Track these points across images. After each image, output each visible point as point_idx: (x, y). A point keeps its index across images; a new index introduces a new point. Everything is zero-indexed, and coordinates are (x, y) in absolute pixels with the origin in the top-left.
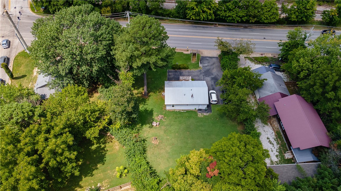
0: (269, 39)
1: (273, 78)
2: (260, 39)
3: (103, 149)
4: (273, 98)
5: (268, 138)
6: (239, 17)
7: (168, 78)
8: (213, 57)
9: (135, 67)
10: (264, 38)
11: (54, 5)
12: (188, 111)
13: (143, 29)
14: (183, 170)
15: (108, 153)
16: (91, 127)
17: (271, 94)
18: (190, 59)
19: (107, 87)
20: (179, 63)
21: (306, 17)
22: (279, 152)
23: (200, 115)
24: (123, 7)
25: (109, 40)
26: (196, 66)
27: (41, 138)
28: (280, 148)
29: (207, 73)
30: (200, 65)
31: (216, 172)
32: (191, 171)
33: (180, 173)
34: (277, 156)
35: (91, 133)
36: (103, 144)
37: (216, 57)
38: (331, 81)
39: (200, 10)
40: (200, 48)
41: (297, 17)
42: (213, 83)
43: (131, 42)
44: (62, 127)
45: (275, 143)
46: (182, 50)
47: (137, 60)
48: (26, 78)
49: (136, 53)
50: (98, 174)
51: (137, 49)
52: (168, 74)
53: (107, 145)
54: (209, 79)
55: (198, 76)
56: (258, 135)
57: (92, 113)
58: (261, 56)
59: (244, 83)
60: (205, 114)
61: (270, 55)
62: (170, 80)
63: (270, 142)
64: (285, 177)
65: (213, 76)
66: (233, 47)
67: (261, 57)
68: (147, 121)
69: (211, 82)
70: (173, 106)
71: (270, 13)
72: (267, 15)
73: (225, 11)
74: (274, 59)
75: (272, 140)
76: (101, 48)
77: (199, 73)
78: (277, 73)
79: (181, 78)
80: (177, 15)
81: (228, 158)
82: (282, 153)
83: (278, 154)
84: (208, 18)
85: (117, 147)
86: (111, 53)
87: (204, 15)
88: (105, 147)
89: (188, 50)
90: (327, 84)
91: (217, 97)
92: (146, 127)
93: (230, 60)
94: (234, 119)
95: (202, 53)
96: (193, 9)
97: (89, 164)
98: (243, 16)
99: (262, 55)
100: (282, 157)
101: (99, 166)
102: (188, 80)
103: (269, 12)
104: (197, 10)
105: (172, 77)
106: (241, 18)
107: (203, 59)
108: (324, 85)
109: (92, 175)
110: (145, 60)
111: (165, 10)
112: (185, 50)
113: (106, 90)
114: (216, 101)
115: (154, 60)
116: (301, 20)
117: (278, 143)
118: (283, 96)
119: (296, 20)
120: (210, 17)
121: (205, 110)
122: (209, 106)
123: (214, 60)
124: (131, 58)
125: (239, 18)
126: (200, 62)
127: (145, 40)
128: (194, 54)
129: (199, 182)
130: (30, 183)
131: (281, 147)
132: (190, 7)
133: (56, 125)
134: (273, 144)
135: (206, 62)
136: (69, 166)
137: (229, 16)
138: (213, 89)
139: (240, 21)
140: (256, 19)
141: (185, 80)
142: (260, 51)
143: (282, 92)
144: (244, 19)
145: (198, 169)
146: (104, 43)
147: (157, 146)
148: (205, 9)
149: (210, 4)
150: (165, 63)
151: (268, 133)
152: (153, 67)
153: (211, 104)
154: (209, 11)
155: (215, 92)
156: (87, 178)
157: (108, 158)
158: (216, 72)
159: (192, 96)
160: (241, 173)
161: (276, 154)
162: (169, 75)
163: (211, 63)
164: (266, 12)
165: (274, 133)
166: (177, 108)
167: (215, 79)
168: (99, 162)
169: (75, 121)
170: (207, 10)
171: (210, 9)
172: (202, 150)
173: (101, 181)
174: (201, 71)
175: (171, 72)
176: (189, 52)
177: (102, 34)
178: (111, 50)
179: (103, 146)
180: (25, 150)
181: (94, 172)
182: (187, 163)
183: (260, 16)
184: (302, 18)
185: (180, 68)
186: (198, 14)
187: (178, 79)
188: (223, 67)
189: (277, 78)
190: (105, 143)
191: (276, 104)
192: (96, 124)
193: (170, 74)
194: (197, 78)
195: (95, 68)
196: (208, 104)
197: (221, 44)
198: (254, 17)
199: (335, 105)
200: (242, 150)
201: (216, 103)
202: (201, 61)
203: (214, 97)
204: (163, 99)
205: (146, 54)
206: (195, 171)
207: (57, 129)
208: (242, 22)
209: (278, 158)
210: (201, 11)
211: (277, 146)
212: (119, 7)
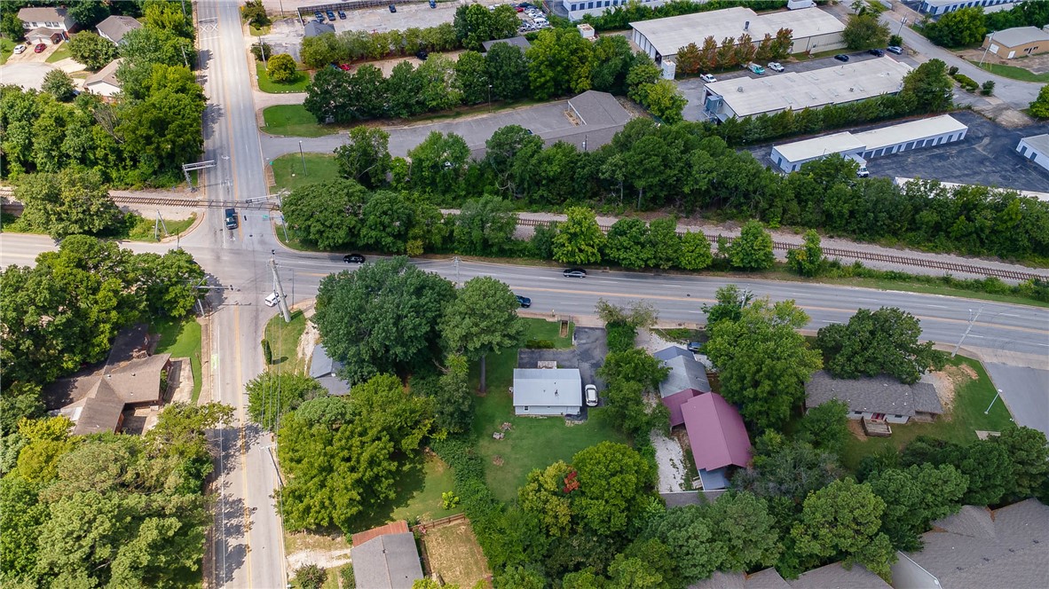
0: (696, 297)
1: (686, 366)
2: (679, 296)
3: (420, 470)
4: (681, 398)
5: (671, 460)
6: (642, 259)
7: (520, 364)
8: (597, 329)
9: (472, 349)
10: (688, 295)
12: (550, 418)
13: (484, 298)
14: (535, 485)
15: (428, 478)
16: (407, 435)
17: (678, 391)
18: (558, 331)
19: (423, 378)
20: (539, 338)
21: (756, 261)
22: (685, 479)
23: (568, 423)
24: (443, 237)
25: (436, 311)
26: (568, 343)
27: (356, 441)
28: (687, 473)
29: (585, 355)
30: (574, 342)
31: (575, 484)
32: (546, 486)
33: (531, 488)
34: (680, 485)
35: (409, 443)
36: (420, 464)
37: (602, 329)
38: (748, 372)
39: (575, 248)
40: (574, 312)
41: (742, 260)
42: (593, 373)
43: (466, 314)
44: (380, 428)
45: (681, 467)
46: (544, 315)
47: (475, 339)
48: (287, 362)
49: (474, 330)
50: (414, 504)
51: (477, 325)
53: (426, 465)
54: (586, 365)
55: (569, 360)
56: (653, 453)
57: (411, 414)
58: (678, 327)
59: (634, 372)
60: (576, 422)
61: (694, 327)
62: (522, 366)
63: (674, 465)
65: (594, 361)
66: (628, 313)
67: (679, 329)
68: (485, 432)
69: (588, 370)
70: (526, 408)
71: (695, 255)
72: (689, 257)
73: (618, 250)
74: (700, 332)
75: (677, 462)
76: (424, 321)
77: (571, 355)
78: (697, 357)
79: (540, 363)
80: (537, 252)
81: (590, 467)
82: (690, 480)
83: (683, 481)
84: (589, 260)
85: (441, 469)
86: (437, 328)
87: (582, 256)
88: (423, 468)
89: (554, 316)
90: (745, 378)
91: (597, 396)
92: (484, 442)
93: (620, 335)
94: (619, 429)
95: (578, 321)
96: (564, 245)
97: (402, 491)
98: (649, 259)
99: (680, 325)
100: (688, 486)
101: (415, 494)
102: (551, 368)
103: (692, 252)
104: (570, 248)
105: (525, 361)
106: (646, 261)
107: (578, 331)
108: (742, 379)
109: (407, 506)
110: (486, 339)
111: (516, 242)
112: (548, 316)
113: (422, 382)
114: (595, 402)
115: (499, 339)
116: (749, 265)
117: (685, 467)
118: (696, 393)
119: (741, 265)
120: (592, 260)
121: (577, 416)
122: (584, 408)
123: (598, 332)
124: (466, 338)
125: (641, 263)
126: (575, 337)
127: (487, 312)
128: (565, 323)
129: (555, 498)
131: (689, 473)
132: (558, 242)
133: (371, 428)
134: (678, 468)
135: (584, 336)
136: (385, 483)
137: (624, 259)
138: (593, 383)
139: (643, 266)
140: (670, 264)
141: (546, 367)
142: (677, 319)
143: (697, 389)
144: (651, 263)
145: (555, 483)
146: (429, 315)
147: (501, 467)
148: (583, 247)
149: (591, 239)
150: (515, 342)
151: (673, 452)
152: (496, 348)
153: (588, 406)
154: (590, 250)
155: (594, 387)
156: (400, 509)
157: (428, 481)
158: (600, 354)
159: (556, 393)
160: (604, 483)
161: (679, 483)
162: (521, 358)
163: (592, 339)
164: (688, 251)
165: (682, 452)
166: (531, 412)
167: (596, 365)
168: (415, 490)
169: (392, 424)
170: (587, 248)
171: (593, 247)
172: (561, 462)
173: (420, 513)
174: (574, 351)
175: (525, 353)
176: (555, 319)
177: (426, 303)
178: (437, 324)
179: (419, 467)
180: (341, 455)
181: (409, 502)
182: (541, 478)
183: (678, 258)
184: (750, 262)
185: (539, 347)
186: (573, 254)
187: (535, 366)
188: (611, 345)
189: (692, 365)
190: (421, 462)
191: (683, 406)
192: (414, 431)
193: (523, 356)
194: (567, 363)
195: (413, 350)
196: (581, 406)
197: (607, 311)
198: (668, 260)
199: (758, 407)
201: (595, 404)
202: (575, 334)
203: (592, 396)
204: (510, 397)
205: (488, 331)
206: (551, 485)
207: (372, 433)
208: (647, 268)
209: (681, 488)
210: (577, 250)
211: (683, 471)
212: (437, 239)
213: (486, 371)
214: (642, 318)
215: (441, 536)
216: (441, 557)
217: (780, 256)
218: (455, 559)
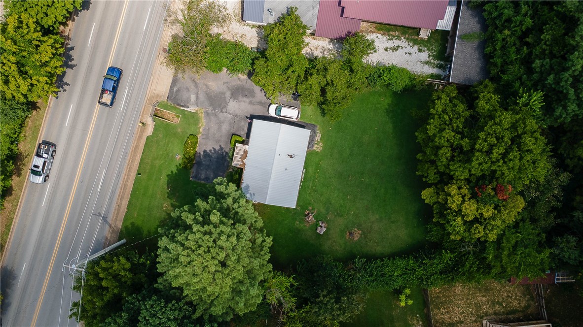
5: (386, 49)
18: (168, 124)
22: (415, 44)
23: (316, 147)
26: (192, 118)
28: (406, 39)
29: (216, 102)
30: (192, 109)
34: (420, 51)
42: (247, 100)
45: (397, 42)
46: (140, 137)
52: (204, 180)
60: (318, 139)
63: (394, 49)
65: (228, 94)
69: (242, 103)
75: (390, 44)
77: (213, 118)
79: (236, 162)
82: (417, 39)
83: (416, 47)
89: (145, 125)
95: (159, 96)
100: (423, 44)
102: (246, 152)
107: (175, 100)
112: (142, 131)
117: (398, 38)
122: (304, 126)
123: (180, 75)
126: (182, 106)
128: (158, 113)
131: (407, 36)
134: (398, 47)
135: (184, 95)
138: (267, 106)
147: (364, 233)
153: (303, 121)
155: (274, 106)
158: (216, 84)
159: (291, 156)
161: (417, 51)
163: (191, 86)
165: (378, 35)
174: (207, 114)
175: (198, 173)
176: (150, 124)
193: (203, 176)
196: (310, 131)
202: (179, 105)
209: (424, 51)
211: (403, 42)
215: (439, 309)
216: (463, 313)
218: (468, 299)
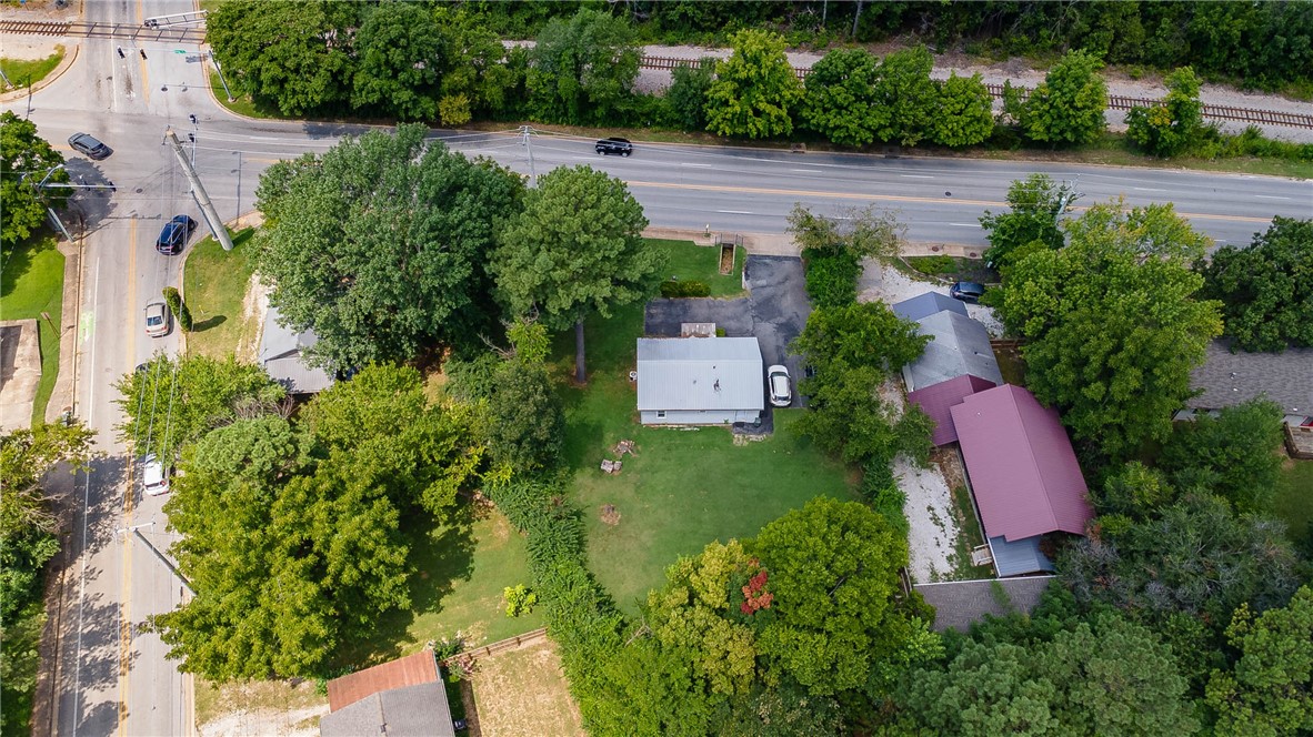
0: (962, 197)
1: (957, 329)
2: (934, 196)
3: (465, 537)
4: (949, 394)
5: (930, 508)
6: (869, 129)
7: (647, 325)
8: (786, 258)
9: (555, 312)
10: (948, 194)
11: (294, 92)
12: (705, 430)
13: (576, 210)
14: (683, 595)
15: (479, 550)
16: (434, 478)
17: (944, 379)
18: (715, 263)
19: (469, 359)
20: (682, 276)
21: (1075, 130)
22: (957, 548)
23: (739, 439)
24: (507, 91)
25: (483, 236)
26: (733, 286)
27: (319, 509)
28: (960, 535)
29: (765, 308)
30: (745, 284)
31: (765, 599)
32: (704, 596)
33: (675, 601)
34: (950, 559)
35: (436, 496)
36: (464, 523)
37: (795, 259)
38: (1095, 353)
39: (746, 107)
40: (747, 227)
41: (1048, 129)
42: (781, 342)
43: (542, 242)
44: (368, 482)
45: (948, 522)
46: (689, 234)
47: (560, 291)
48: (224, 325)
49: (558, 275)
50: (453, 605)
51: (562, 264)
52: (649, 313)
53: (475, 526)
54: (768, 328)
55: (736, 318)
56: (900, 501)
57: (437, 441)
58: (932, 254)
59: (865, 349)
60: (753, 437)
61: (959, 252)
62: (652, 331)
63: (936, 520)
64: (959, 614)
65: (782, 320)
66: (844, 231)
67: (933, 258)
68: (585, 459)
69: (774, 338)
70: (661, 414)
71: (965, 119)
72: (954, 123)
73: (825, 110)
74: (972, 262)
75: (941, 513)
76: (459, 258)
77: (741, 308)
78: (971, 308)
79: (685, 327)
80: (677, 116)
81: (796, 565)
82: (966, 551)
83: (953, 552)
84: (771, 131)
85: (504, 534)
86: (486, 269)
87: (761, 123)
88: (470, 531)
89: (708, 235)
90: (1086, 362)
91: (791, 388)
92: (583, 478)
93: (832, 271)
94: (835, 454)
95: (751, 245)
96: (726, 103)
97: (429, 580)
98: (882, 127)
99: (935, 249)
100: (963, 561)
101: (455, 583)
102: (706, 336)
103: (960, 114)
104: (738, 109)
105: (658, 320)
106: (875, 132)
107: (752, 264)
108: (1080, 363)
109: (439, 609)
110: (582, 291)
111: (639, 99)
112: (698, 235)
113: (466, 366)
114: (785, 399)
115: (607, 292)
116: (1059, 138)
117: (957, 523)
118: (980, 385)
119: (1046, 138)
120: (778, 129)
121: (755, 426)
122: (767, 412)
123: (788, 265)
124: (543, 291)
125: (868, 134)
126: (746, 273)
127: (583, 238)
128: (728, 248)
129: (723, 624)
130: (305, 623)
131: (965, 535)
132: (717, 96)
133: (353, 479)
134: (942, 525)
135: (763, 272)
136: (387, 584)
137: (837, 127)
138: (781, 362)
139: (870, 141)
140: (919, 136)
141: (698, 335)
142: (927, 238)
143: (977, 374)
144: (884, 135)
145: (722, 594)
146: (468, 244)
147: (616, 528)
148: (762, 106)
149: (777, 91)
150: (638, 295)
151: (932, 494)
152: (603, 309)
153: (773, 406)
154: (773, 111)
155: (783, 369)
156: (426, 616)
157: (479, 561)
158: (791, 305)
159: (717, 385)
160: (825, 600)
161: (948, 554)
162: (651, 316)
163: (778, 277)
164: (953, 113)
165: (949, 493)
166: (671, 420)
167: (788, 329)
168: (455, 575)
169: (398, 466)
170: (769, 108)
171: (779, 106)
172: (733, 543)
173: (464, 624)
174: (745, 301)
175: (657, 304)
176: (711, 242)
177: (461, 222)
178: (487, 261)
179: (463, 529)
180: (287, 543)
181: (443, 602)
182: (693, 578)
183: (933, 126)
184: (1062, 132)
185: (683, 294)
186: (742, 119)
187: (675, 332)
188: (813, 292)
189: (967, 328)
190: (467, 521)
191: (954, 409)
192: (447, 471)
193: (653, 311)
194: (733, 324)
195: (440, 314)
196: (763, 408)
197: (809, 226)
198: (916, 129)
199: (1108, 419)
200: (834, 545)
201: (786, 403)
202: (746, 269)
203: (781, 388)
204: (631, 391)
205: (589, 275)
206: (715, 597)
207: (358, 488)
208: (878, 145)
209: (952, 565)
210: (751, 113)
211: (952, 531)
212: (494, 94)
213: (587, 342)
214: (875, 240)
215: (503, 672)
216: (502, 715)
217: (1116, 121)
218: (530, 718)
